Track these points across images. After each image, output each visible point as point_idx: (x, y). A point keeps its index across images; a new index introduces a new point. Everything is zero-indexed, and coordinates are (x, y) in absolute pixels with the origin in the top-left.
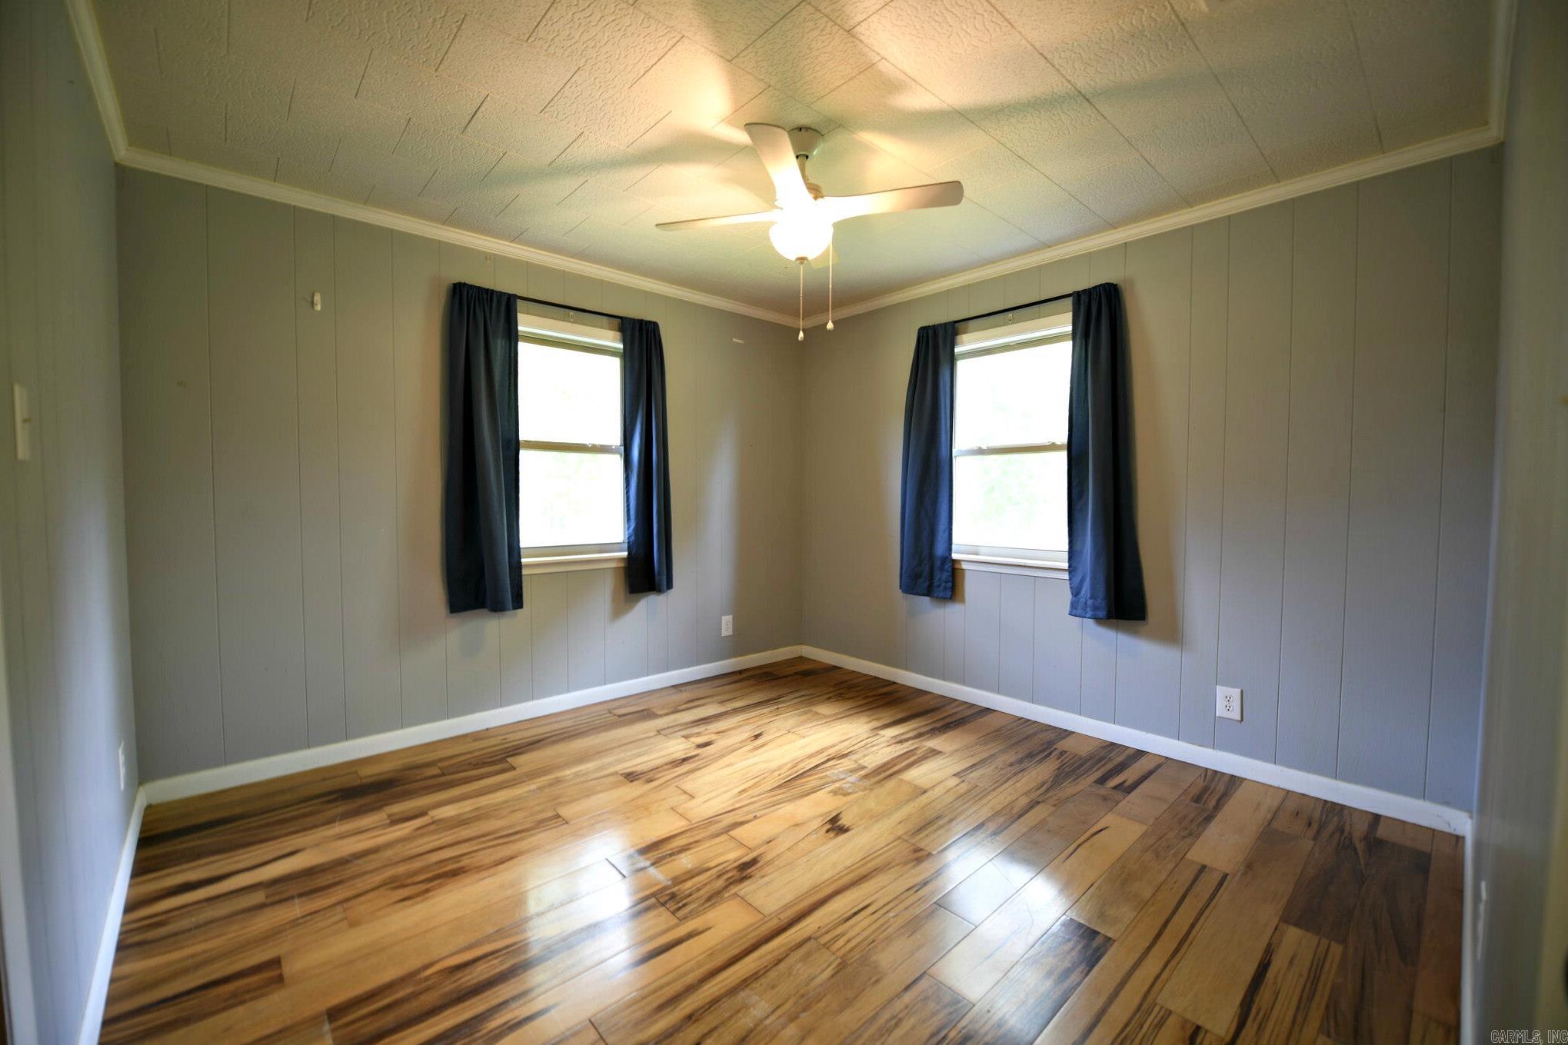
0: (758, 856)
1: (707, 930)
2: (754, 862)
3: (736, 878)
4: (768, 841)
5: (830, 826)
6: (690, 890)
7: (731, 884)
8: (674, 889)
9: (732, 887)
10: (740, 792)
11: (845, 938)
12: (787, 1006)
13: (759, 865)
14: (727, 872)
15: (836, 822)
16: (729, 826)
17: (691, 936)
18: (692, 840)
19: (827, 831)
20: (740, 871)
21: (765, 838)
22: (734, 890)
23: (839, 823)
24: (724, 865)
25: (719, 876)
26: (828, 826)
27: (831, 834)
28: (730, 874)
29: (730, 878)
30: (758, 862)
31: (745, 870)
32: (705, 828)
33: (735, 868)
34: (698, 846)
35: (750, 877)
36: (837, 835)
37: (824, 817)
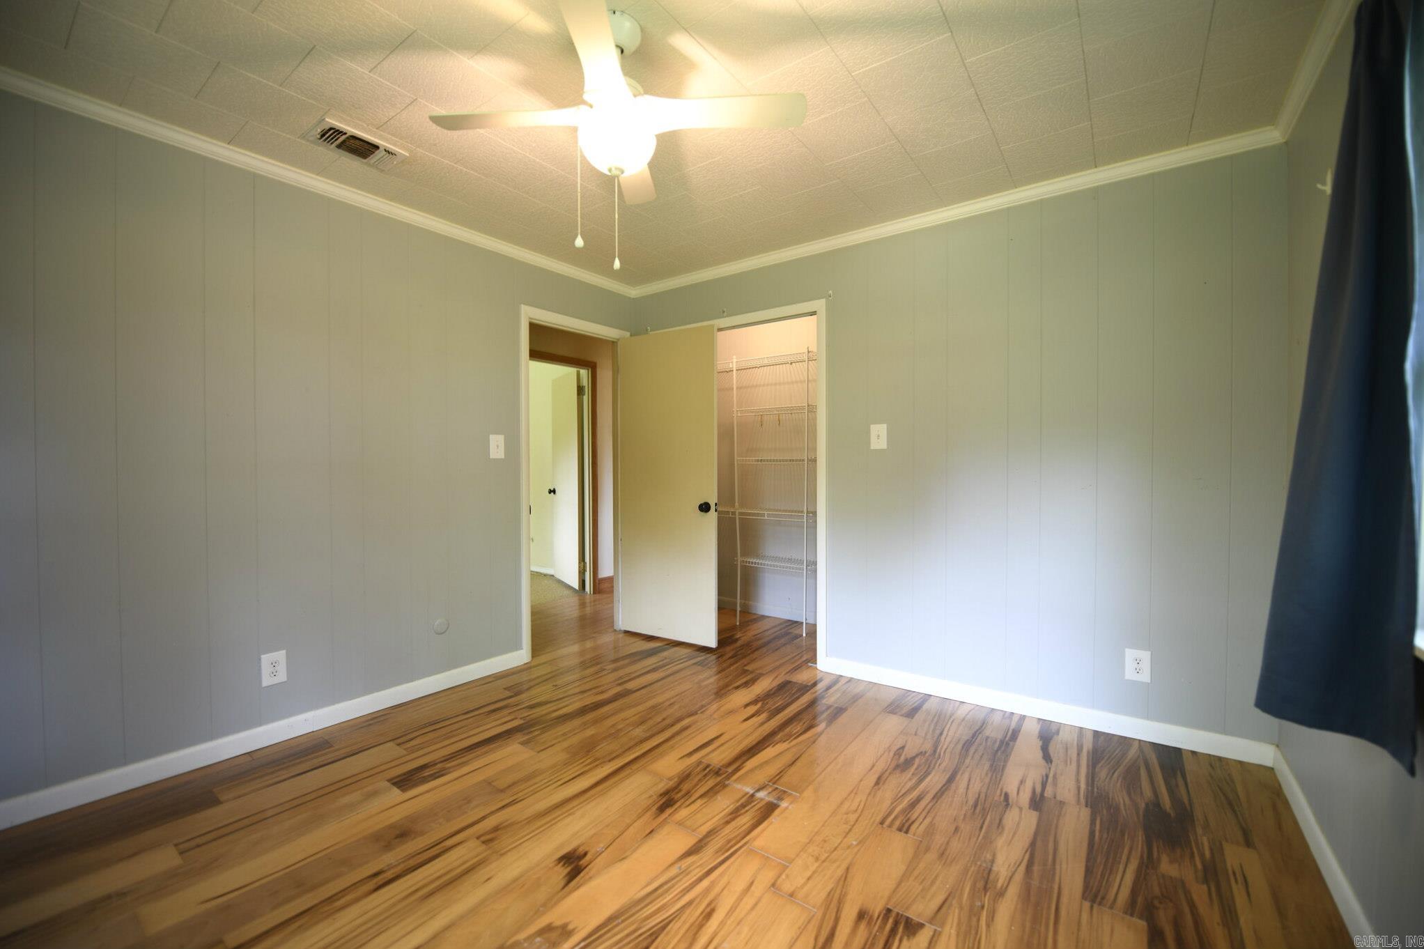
0: (659, 815)
1: (681, 758)
2: (662, 809)
3: (674, 793)
4: (653, 833)
5: (581, 863)
6: (707, 779)
7: (676, 788)
8: (719, 779)
9: (674, 786)
10: (713, 911)
11: (584, 764)
12: (623, 733)
13: (656, 806)
14: (683, 797)
15: (572, 870)
16: (702, 847)
17: (691, 754)
18: (733, 824)
19: (586, 854)
20: (673, 799)
21: (657, 837)
22: (671, 784)
23: (569, 869)
24: (688, 802)
25: (688, 792)
26: (583, 862)
27: (581, 850)
28: (679, 795)
29: (678, 793)
30: (657, 809)
31: (667, 801)
32: (729, 841)
33: (676, 802)
34: (722, 818)
35: (661, 795)
36: (575, 850)
37: (587, 877)
